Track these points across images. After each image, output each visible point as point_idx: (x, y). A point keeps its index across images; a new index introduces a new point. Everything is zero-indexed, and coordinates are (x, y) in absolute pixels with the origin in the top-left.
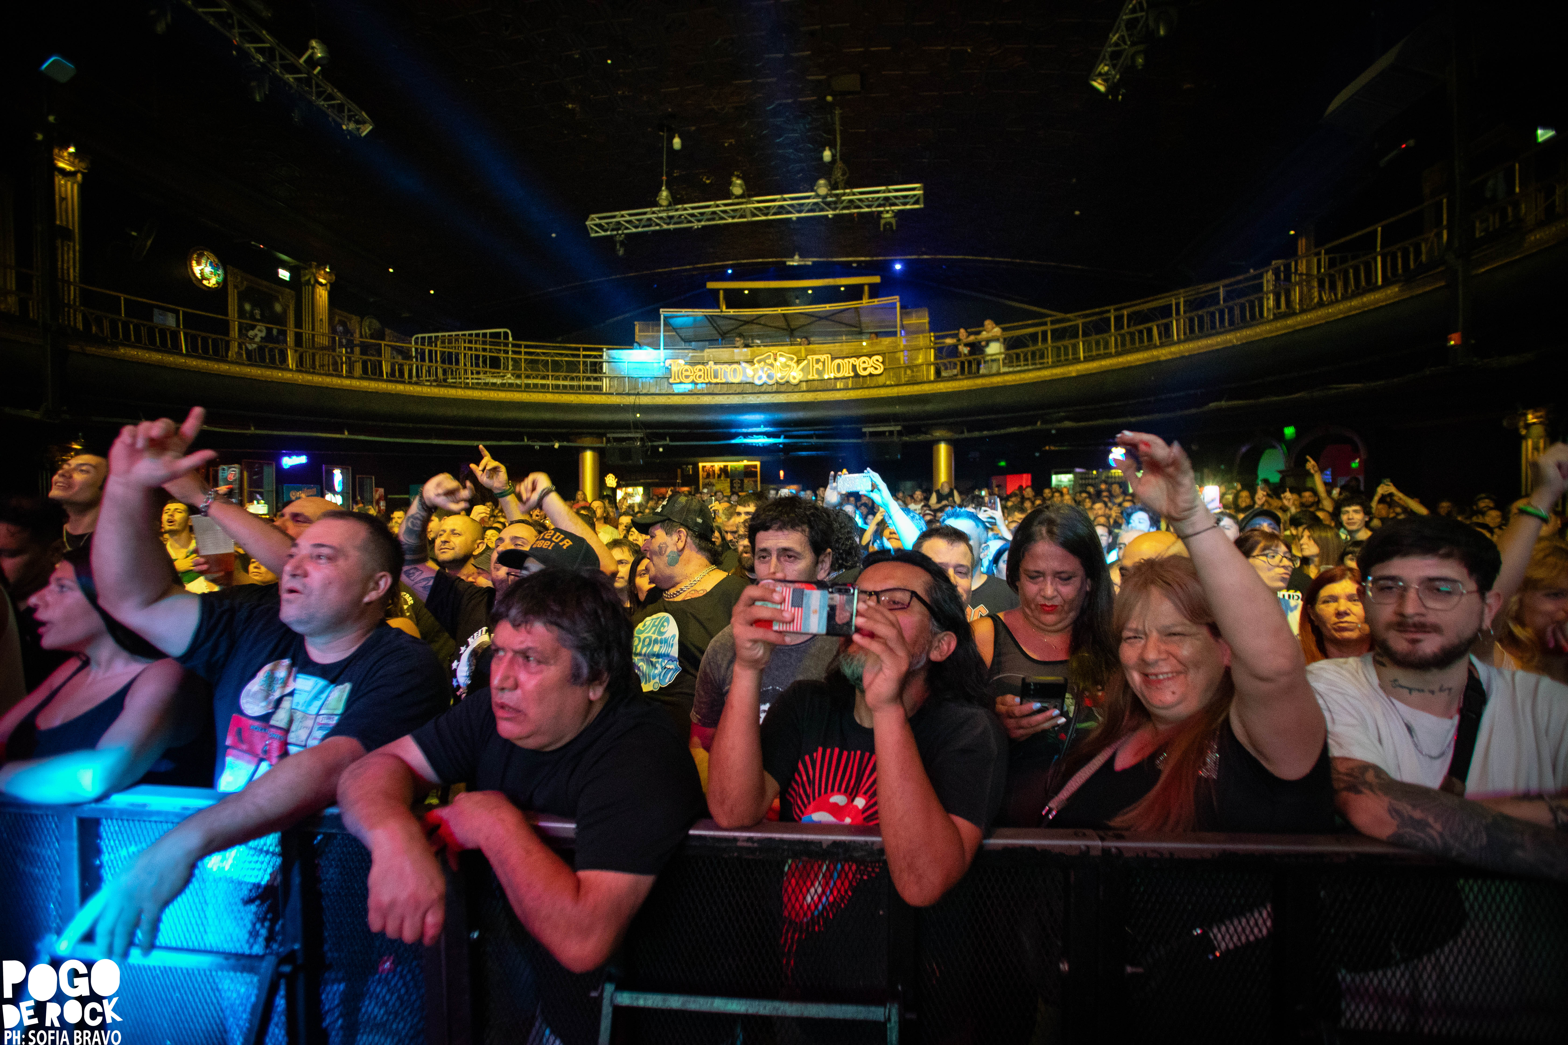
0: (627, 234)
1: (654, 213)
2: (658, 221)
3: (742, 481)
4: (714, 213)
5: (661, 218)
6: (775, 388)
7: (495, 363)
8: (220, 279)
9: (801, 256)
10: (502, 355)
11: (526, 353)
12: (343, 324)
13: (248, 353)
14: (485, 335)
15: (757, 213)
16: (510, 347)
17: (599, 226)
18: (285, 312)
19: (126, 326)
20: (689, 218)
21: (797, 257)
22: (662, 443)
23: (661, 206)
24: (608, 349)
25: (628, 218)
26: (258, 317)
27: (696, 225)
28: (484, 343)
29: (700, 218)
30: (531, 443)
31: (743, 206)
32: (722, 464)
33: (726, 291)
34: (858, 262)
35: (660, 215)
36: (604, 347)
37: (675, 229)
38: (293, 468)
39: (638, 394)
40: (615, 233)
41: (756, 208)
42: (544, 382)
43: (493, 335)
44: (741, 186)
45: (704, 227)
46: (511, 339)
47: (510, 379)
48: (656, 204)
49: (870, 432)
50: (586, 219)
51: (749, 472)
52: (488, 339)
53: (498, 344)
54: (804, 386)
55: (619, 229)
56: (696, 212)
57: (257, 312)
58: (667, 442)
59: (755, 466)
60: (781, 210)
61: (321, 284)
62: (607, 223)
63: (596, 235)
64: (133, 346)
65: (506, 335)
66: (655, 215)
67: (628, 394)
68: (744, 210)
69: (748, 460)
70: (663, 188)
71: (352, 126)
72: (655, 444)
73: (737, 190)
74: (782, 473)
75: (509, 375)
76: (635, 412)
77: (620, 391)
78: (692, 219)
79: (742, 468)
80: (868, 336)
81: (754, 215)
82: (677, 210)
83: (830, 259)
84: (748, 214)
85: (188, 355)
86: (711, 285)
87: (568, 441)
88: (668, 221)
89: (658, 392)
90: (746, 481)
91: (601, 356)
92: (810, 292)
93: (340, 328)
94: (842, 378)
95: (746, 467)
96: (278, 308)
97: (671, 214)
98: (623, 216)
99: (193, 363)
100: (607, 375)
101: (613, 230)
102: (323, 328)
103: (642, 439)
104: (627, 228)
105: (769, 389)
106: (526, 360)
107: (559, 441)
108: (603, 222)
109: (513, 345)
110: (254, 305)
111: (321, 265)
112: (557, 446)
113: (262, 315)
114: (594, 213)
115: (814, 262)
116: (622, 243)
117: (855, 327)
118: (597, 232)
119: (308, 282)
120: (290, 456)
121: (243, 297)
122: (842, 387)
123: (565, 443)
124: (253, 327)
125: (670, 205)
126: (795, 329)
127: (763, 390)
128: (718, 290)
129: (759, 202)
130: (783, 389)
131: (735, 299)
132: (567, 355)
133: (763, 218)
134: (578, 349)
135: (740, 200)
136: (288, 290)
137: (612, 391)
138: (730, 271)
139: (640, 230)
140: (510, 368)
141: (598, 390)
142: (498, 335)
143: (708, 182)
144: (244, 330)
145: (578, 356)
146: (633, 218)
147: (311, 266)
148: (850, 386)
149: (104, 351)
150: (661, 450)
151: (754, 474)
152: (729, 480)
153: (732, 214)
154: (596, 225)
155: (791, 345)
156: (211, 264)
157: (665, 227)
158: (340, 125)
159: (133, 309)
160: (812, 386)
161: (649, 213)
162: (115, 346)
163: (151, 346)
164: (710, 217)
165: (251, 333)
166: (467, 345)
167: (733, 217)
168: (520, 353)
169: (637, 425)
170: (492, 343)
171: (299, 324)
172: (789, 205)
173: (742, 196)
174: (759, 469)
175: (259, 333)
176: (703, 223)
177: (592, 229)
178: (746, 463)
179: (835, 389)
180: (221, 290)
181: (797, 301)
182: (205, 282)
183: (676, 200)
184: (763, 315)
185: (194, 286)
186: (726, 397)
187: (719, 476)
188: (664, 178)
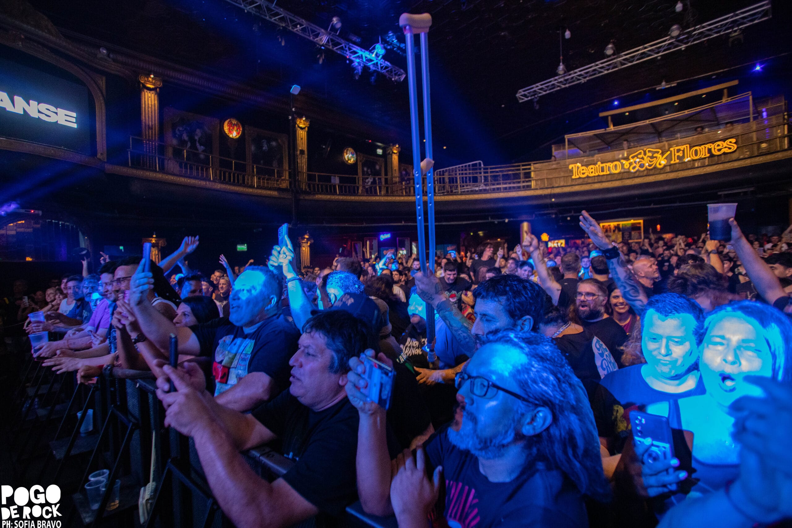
0: (540, 97)
1: (556, 80)
2: (558, 84)
3: (630, 234)
4: (595, 70)
5: (561, 82)
6: (645, 173)
7: (475, 180)
8: (355, 159)
9: (666, 82)
10: (478, 175)
11: (491, 172)
12: (405, 170)
13: (367, 190)
14: (469, 165)
15: (625, 62)
16: (482, 170)
17: (525, 96)
18: (380, 168)
19: (318, 185)
20: (578, 77)
21: (664, 83)
22: (569, 215)
23: (560, 75)
24: (534, 164)
25: (541, 87)
26: (370, 173)
27: (583, 81)
28: (470, 170)
29: (586, 75)
30: (492, 220)
31: (614, 61)
32: (616, 224)
33: (612, 116)
34: (717, 74)
35: (560, 80)
36: (532, 163)
37: (569, 87)
38: (385, 240)
39: (553, 187)
40: (533, 97)
41: (624, 60)
42: (498, 186)
43: (473, 165)
44: (612, 48)
45: (588, 81)
46: (482, 165)
47: (482, 187)
48: (557, 74)
49: (725, 195)
50: (516, 93)
51: (635, 228)
52: (471, 167)
53: (476, 169)
54: (668, 169)
55: (535, 94)
56: (582, 73)
57: (369, 171)
58: (573, 214)
59: (640, 223)
60: (643, 55)
61: (395, 153)
62: (529, 93)
63: (523, 101)
64: (320, 194)
65: (480, 164)
66: (556, 81)
67: (547, 188)
68: (615, 63)
69: (634, 220)
70: (561, 64)
71: (397, 78)
72: (565, 215)
73: (609, 52)
74: (658, 227)
75: (482, 185)
76: (551, 198)
77: (542, 186)
78: (580, 78)
79: (629, 226)
80: (724, 126)
81: (623, 64)
82: (570, 75)
83: (692, 78)
84: (619, 64)
85: (339, 195)
86: (602, 115)
87: (513, 218)
88: (565, 82)
89: (565, 184)
90: (633, 233)
91: (530, 169)
92: (676, 104)
93: (404, 172)
94: (699, 159)
95: (633, 224)
96: (377, 167)
97: (566, 78)
98: (537, 87)
99: (341, 198)
100: (534, 178)
101: (532, 96)
102: (397, 174)
103: (556, 214)
104: (540, 93)
105: (641, 174)
106: (491, 176)
107: (508, 218)
108: (526, 93)
109: (484, 169)
110: (368, 168)
111: (394, 145)
112: (507, 221)
113: (371, 171)
114: (520, 89)
115: (678, 83)
116: (537, 102)
117: (713, 121)
118: (523, 99)
119: (389, 153)
120: (383, 234)
121: (363, 165)
122: (700, 165)
123: (512, 219)
124: (368, 178)
125: (565, 73)
126: (662, 132)
127: (637, 175)
128: (607, 117)
129: (626, 55)
130: (651, 173)
131: (618, 120)
132: (513, 170)
133: (630, 64)
134: (519, 166)
135: (613, 57)
136: (381, 159)
137: (537, 187)
138: (616, 103)
139: (548, 92)
140: (483, 181)
141: (529, 187)
142: (475, 165)
143: (593, 52)
144: (364, 180)
145: (519, 170)
146: (543, 86)
147: (390, 146)
148: (707, 164)
149: (311, 197)
150: (569, 218)
151: (639, 228)
152: (621, 233)
153: (608, 67)
154: (522, 96)
155: (660, 142)
156: (351, 153)
157: (563, 86)
158: (391, 79)
159: (321, 178)
160: (673, 168)
161: (553, 81)
162: (314, 194)
163: (327, 193)
164: (591, 74)
165: (367, 181)
166: (461, 172)
167: (608, 70)
168: (487, 173)
169: (552, 205)
170: (473, 169)
171: (386, 174)
172: (649, 51)
173: (614, 54)
174: (642, 225)
175: (370, 180)
176: (588, 78)
177: (520, 98)
178: (632, 221)
179: (693, 168)
180: (355, 164)
181: (667, 112)
182: (349, 161)
183: (569, 68)
184: (636, 127)
185: (344, 164)
186: (610, 183)
187: (614, 231)
188: (561, 57)
